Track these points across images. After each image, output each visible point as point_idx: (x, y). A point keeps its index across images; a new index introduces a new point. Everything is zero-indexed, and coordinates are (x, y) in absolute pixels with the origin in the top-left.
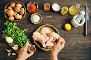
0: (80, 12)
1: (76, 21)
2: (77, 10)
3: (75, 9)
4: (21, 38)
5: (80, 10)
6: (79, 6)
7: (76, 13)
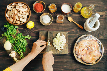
0: (94, 15)
1: (90, 26)
2: (90, 12)
3: (88, 11)
4: (21, 45)
5: (93, 12)
6: (92, 7)
7: (89, 15)
